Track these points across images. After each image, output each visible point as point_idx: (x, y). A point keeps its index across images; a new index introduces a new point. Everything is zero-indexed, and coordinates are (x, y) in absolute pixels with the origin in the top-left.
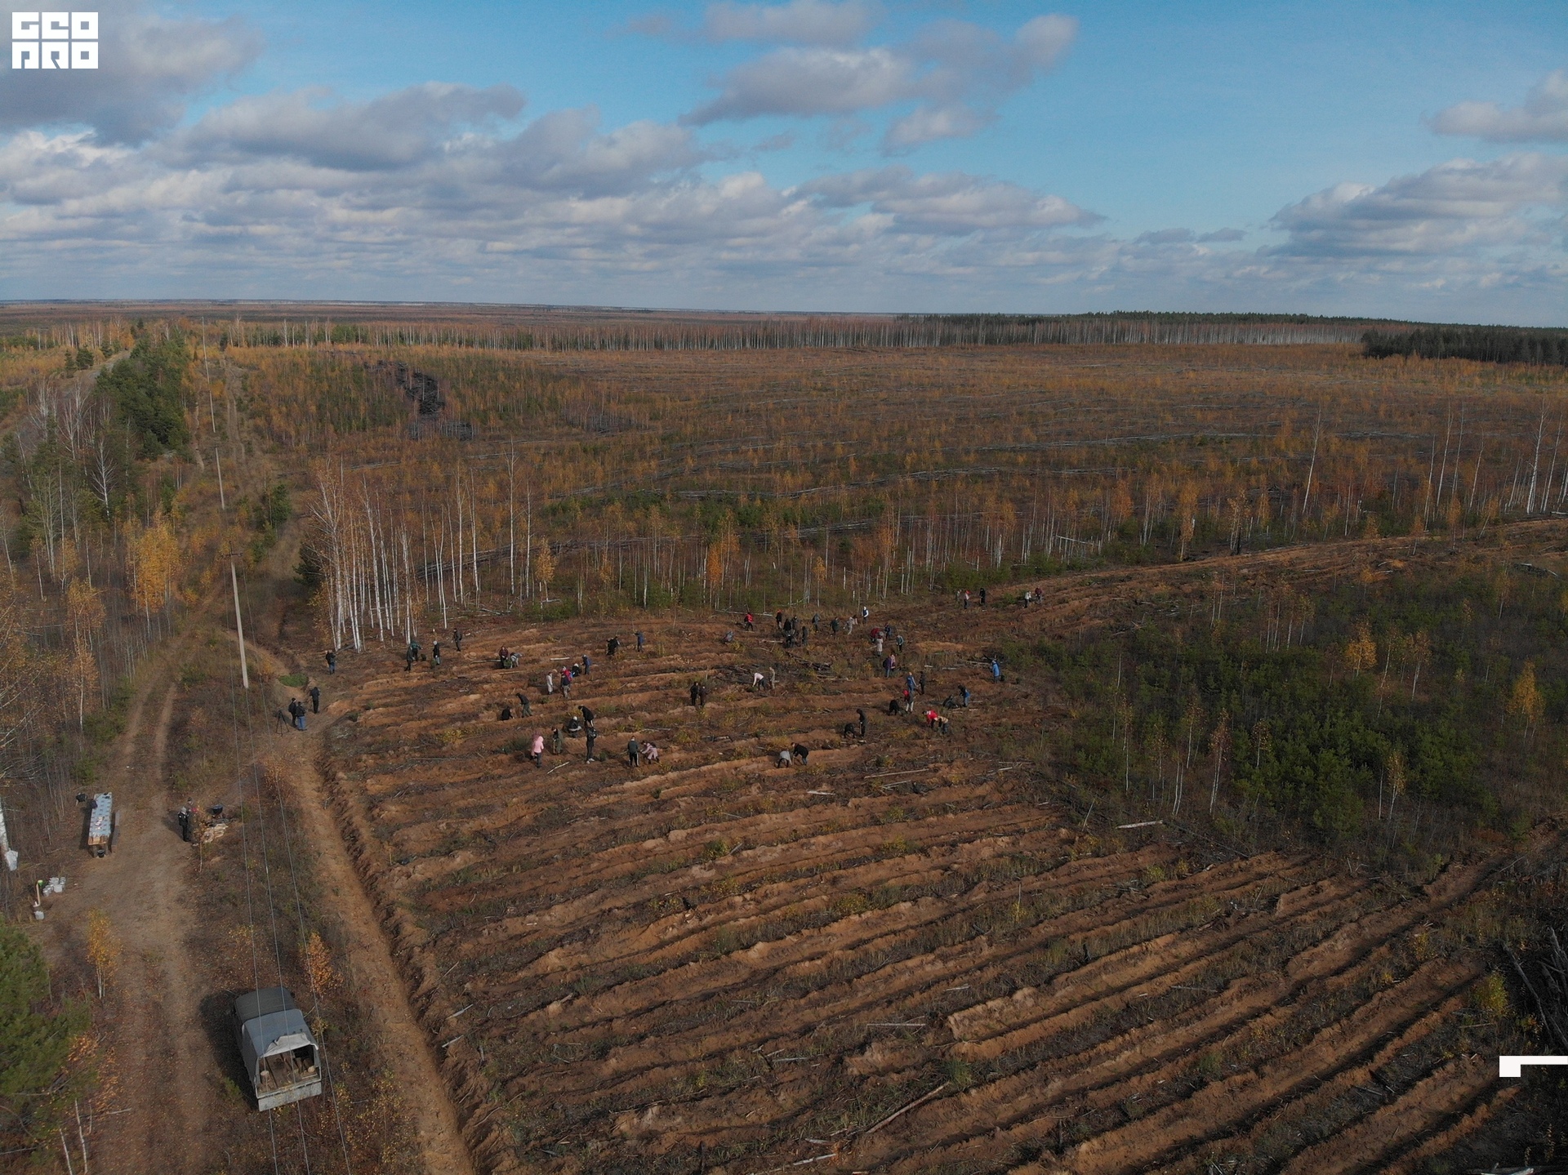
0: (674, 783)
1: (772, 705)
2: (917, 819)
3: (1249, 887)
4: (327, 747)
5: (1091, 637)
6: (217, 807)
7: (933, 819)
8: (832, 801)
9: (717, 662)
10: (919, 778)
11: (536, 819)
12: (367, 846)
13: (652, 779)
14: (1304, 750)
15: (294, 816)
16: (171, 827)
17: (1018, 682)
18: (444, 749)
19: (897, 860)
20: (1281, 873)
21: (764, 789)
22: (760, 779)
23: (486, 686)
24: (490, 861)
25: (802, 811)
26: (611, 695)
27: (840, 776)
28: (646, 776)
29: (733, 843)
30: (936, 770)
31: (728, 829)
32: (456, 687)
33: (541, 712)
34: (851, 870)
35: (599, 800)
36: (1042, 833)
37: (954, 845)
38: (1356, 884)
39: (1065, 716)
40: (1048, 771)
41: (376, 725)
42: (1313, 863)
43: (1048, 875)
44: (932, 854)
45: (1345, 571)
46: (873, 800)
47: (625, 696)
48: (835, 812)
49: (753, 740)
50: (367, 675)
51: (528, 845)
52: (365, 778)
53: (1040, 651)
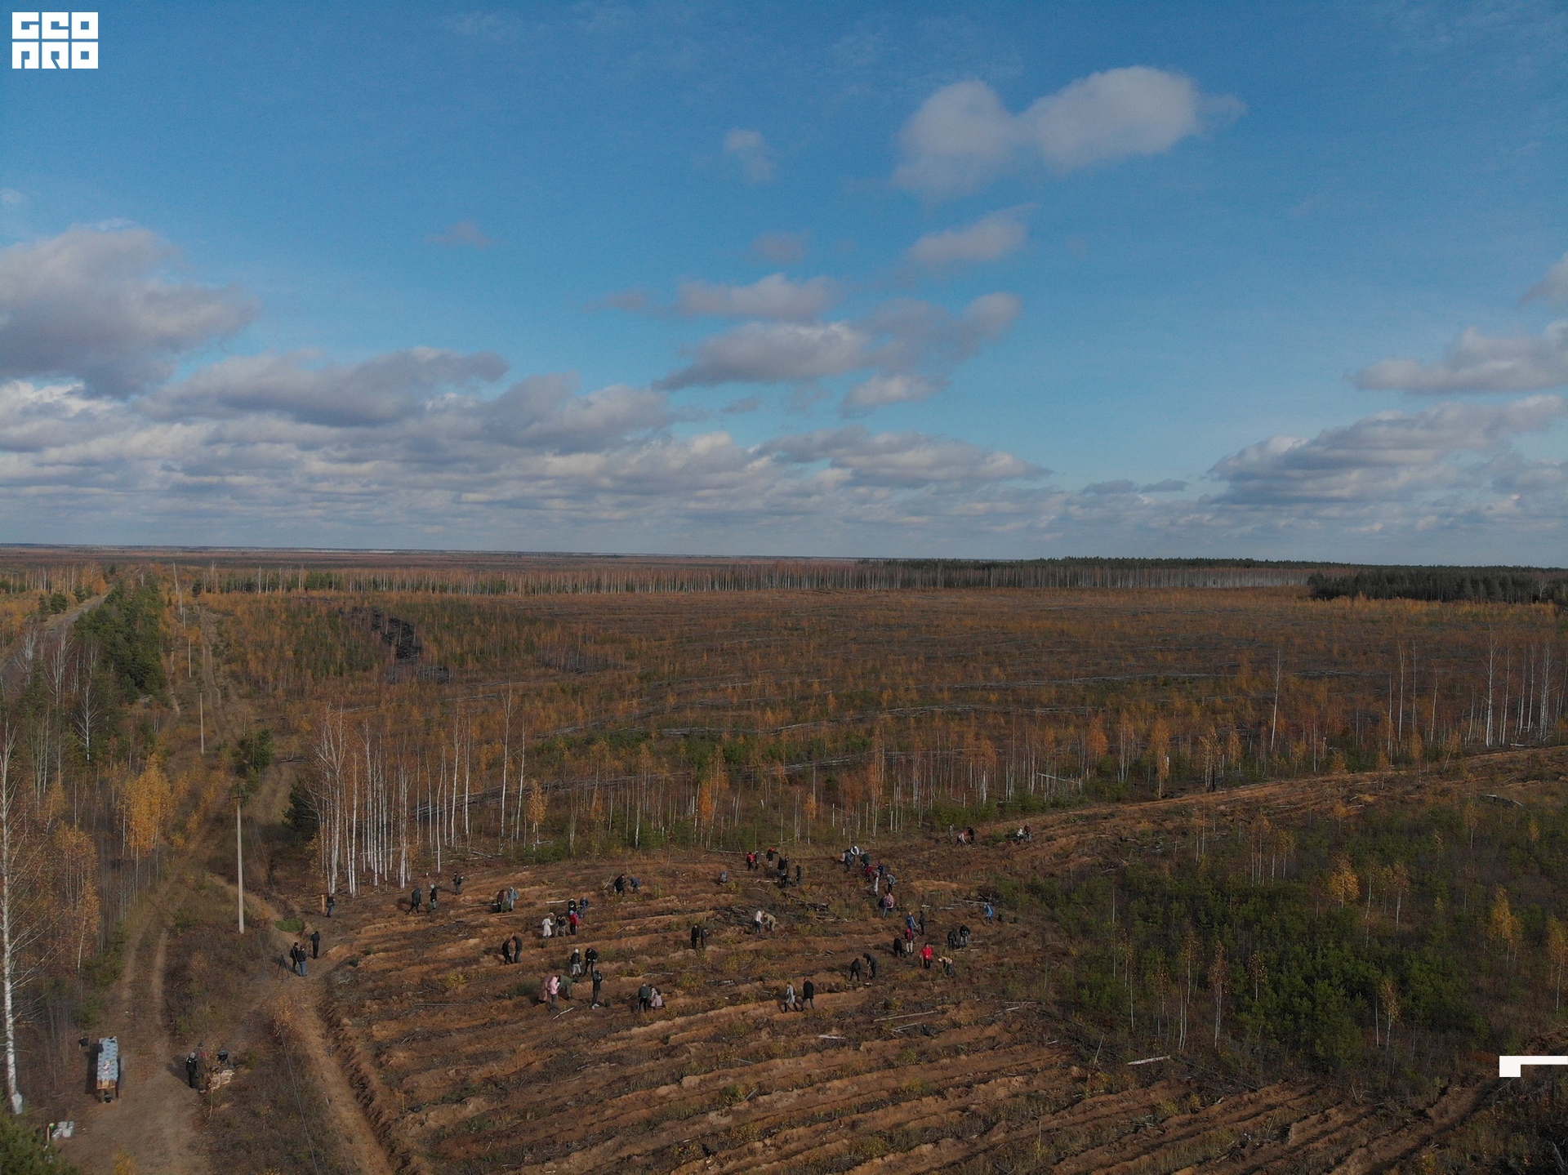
0: (682, 1029)
1: (773, 947)
2: (930, 1061)
3: (1261, 1118)
4: (330, 992)
5: (1082, 875)
6: (223, 1052)
7: (946, 1061)
8: (843, 1045)
9: (714, 903)
10: (928, 1020)
11: (545, 1065)
12: (378, 1093)
13: (660, 1024)
14: (1299, 981)
15: (302, 1062)
16: (176, 1073)
17: (1015, 921)
18: (447, 994)
19: (915, 1102)
20: (1290, 1103)
21: (774, 1034)
22: (769, 1024)
23: (485, 930)
24: (502, 1108)
25: (814, 1056)
26: (610, 939)
27: (849, 1020)
28: (653, 1022)
29: (748, 1088)
30: (944, 1012)
31: (740, 1075)
32: (454, 931)
33: (541, 956)
34: (869, 1114)
35: (608, 1047)
36: (1055, 1072)
37: (969, 1086)
38: (1362, 1111)
39: (1065, 955)
40: (1054, 1009)
41: (377, 970)
42: (1319, 1092)
43: (1064, 1113)
44: (948, 1096)
45: (1318, 806)
46: (884, 1043)
47: (624, 939)
48: (847, 1056)
49: (758, 984)
50: (364, 920)
51: (540, 1092)
52: (370, 1024)
53: (1034, 889)
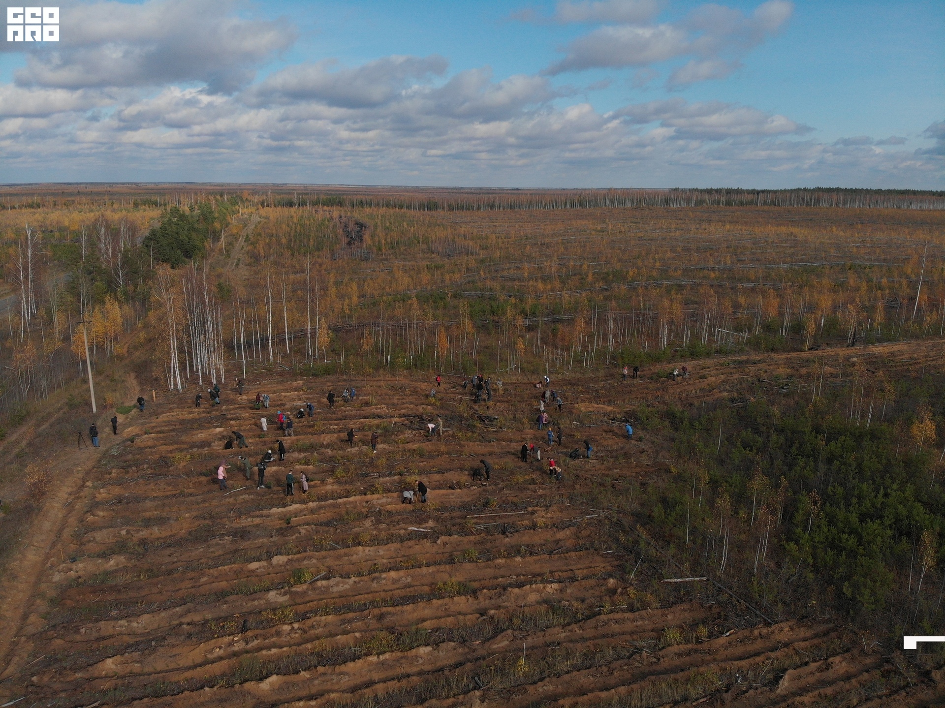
0: (309, 512)
1: (431, 448)
2: (487, 560)
4: (100, 461)
5: (714, 406)
7: (501, 561)
8: (425, 537)
9: (411, 412)
13: (294, 507)
14: (854, 518)
18: (170, 469)
19: (446, 600)
20: (797, 645)
21: (376, 523)
27: (447, 514)
28: (291, 504)
29: (317, 572)
31: (323, 558)
32: (213, 421)
34: (399, 608)
35: (243, 522)
36: (592, 582)
37: (505, 588)
38: (868, 661)
39: (667, 471)
40: (628, 520)
41: (142, 446)
42: (833, 634)
43: (575, 627)
44: (480, 597)
46: (462, 538)
47: (323, 435)
48: (419, 548)
49: (395, 478)
51: (169, 556)
52: (101, 487)
53: (670, 415)
